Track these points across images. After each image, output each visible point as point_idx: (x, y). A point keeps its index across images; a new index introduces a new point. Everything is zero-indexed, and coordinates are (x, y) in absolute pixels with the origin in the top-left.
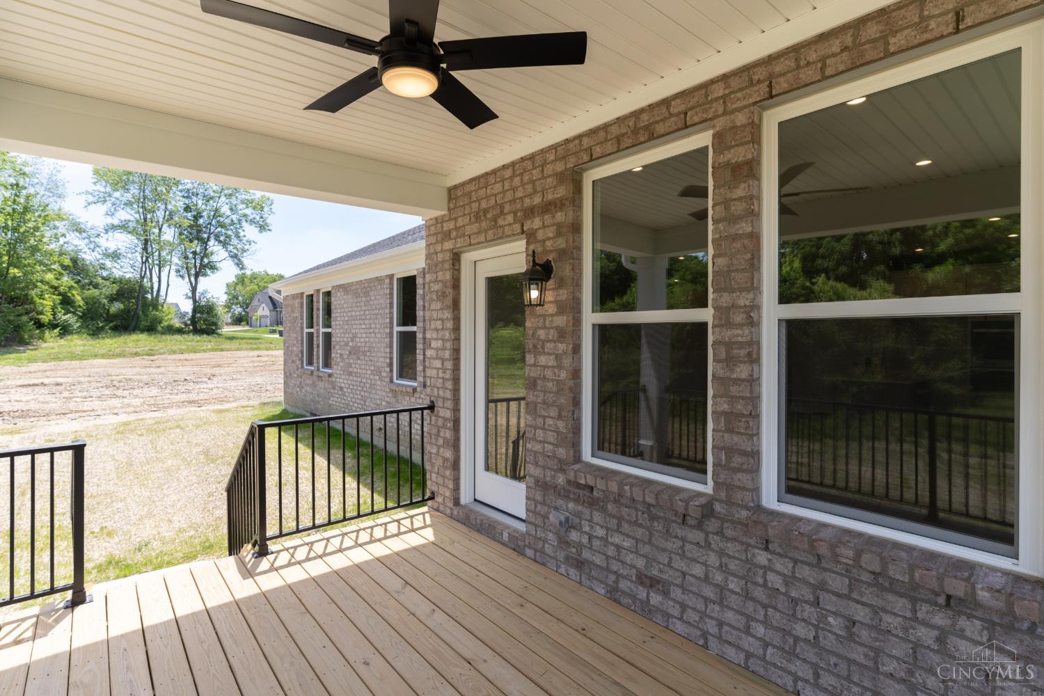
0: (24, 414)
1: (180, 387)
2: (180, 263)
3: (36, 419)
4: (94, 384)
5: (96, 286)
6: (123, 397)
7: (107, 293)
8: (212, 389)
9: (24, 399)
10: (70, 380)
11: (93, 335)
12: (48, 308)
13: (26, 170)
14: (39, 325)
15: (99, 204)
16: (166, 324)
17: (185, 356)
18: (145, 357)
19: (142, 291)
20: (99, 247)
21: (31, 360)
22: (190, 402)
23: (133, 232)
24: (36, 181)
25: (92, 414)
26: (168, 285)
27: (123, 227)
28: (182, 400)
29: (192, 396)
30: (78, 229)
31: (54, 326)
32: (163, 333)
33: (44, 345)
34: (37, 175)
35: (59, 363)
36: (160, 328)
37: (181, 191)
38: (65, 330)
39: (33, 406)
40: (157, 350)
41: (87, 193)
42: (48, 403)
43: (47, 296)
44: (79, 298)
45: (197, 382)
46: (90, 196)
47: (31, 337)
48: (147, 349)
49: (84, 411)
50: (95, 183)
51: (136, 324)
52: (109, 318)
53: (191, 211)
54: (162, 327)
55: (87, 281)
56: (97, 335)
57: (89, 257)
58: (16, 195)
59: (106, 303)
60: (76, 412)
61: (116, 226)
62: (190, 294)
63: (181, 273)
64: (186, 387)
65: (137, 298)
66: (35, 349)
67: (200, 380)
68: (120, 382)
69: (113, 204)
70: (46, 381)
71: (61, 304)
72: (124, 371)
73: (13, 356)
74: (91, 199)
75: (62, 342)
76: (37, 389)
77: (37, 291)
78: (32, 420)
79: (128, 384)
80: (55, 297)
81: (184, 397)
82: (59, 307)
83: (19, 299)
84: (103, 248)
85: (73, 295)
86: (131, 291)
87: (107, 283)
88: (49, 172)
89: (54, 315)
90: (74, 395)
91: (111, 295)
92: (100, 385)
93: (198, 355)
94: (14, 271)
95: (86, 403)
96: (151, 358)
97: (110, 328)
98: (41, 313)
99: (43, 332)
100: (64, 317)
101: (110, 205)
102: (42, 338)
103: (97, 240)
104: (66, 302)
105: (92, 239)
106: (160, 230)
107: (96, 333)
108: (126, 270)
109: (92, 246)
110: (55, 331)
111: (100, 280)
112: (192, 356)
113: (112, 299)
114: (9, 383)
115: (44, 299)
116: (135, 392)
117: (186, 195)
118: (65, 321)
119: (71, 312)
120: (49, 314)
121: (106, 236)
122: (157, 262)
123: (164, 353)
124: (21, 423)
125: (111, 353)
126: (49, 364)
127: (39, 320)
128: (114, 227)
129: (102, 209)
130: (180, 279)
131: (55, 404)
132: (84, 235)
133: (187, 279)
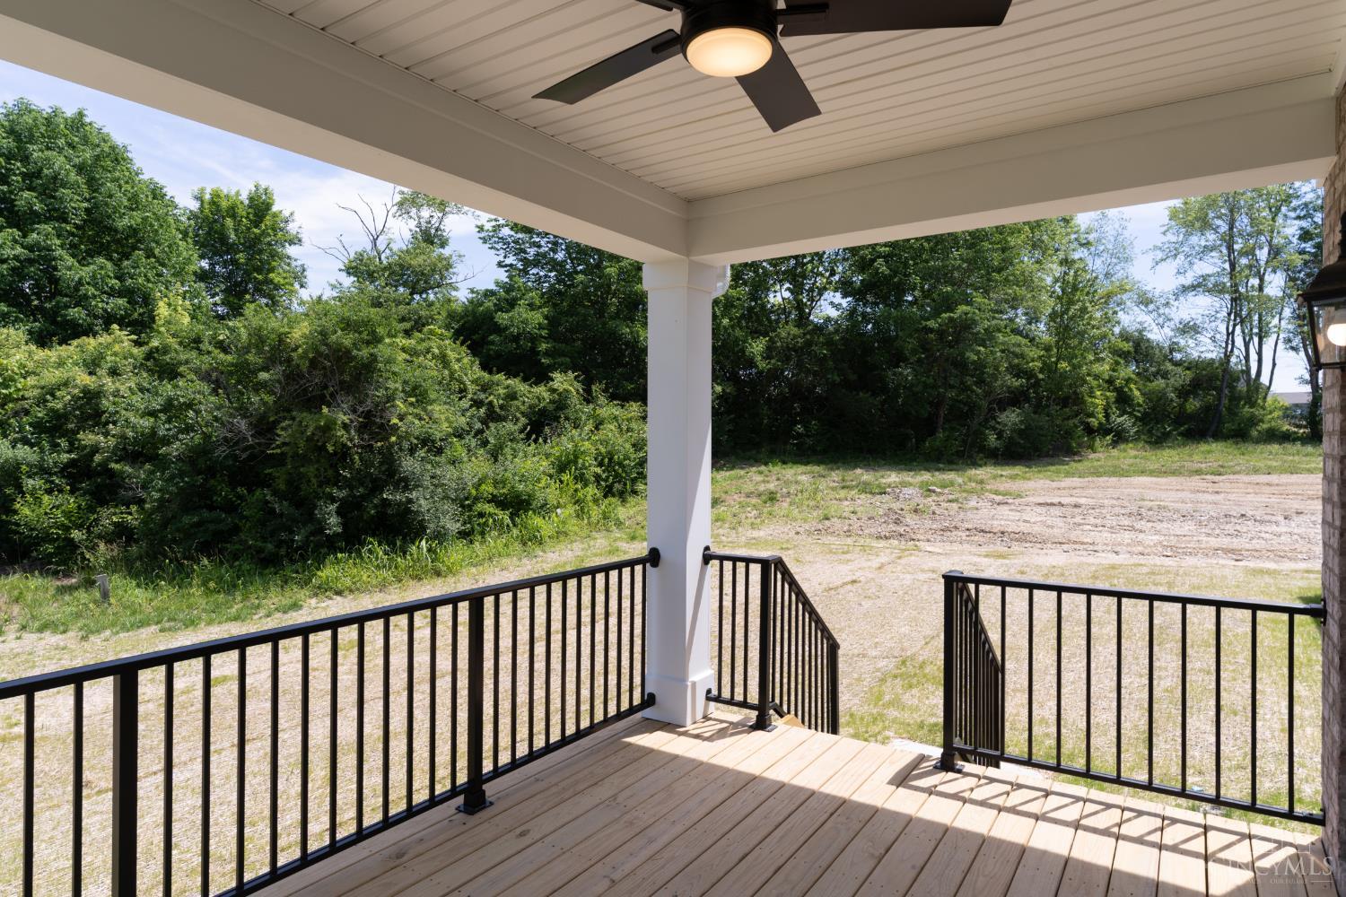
0: (1022, 538)
1: (1228, 527)
2: (1291, 327)
3: (1031, 545)
4: (1117, 510)
5: (1165, 375)
6: (1141, 531)
7: (1177, 385)
8: (1280, 536)
9: (1032, 520)
10: (1091, 502)
11: (1156, 443)
12: (1100, 409)
13: (1091, 237)
14: (1090, 431)
15: (1168, 261)
16: (1265, 426)
17: (1274, 478)
18: (1208, 477)
19: (1227, 377)
20: (1169, 320)
21: (1068, 474)
22: (1227, 551)
23: (1218, 290)
24: (1102, 248)
25: (1091, 547)
26: (1274, 365)
27: (1199, 286)
28: (1217, 546)
29: (1236, 543)
30: (1145, 301)
31: (1107, 432)
32: (1258, 441)
33: (1092, 456)
34: (1104, 241)
35: (1095, 479)
36: (1254, 433)
37: (1295, 209)
38: (1120, 437)
39: (1036, 529)
40: (1230, 467)
41: (1156, 248)
42: (1052, 527)
43: (1099, 393)
44: (1137, 393)
45: (1262, 522)
46: (1158, 252)
47: (1080, 445)
48: (1216, 464)
49: (1082, 543)
50: (1164, 233)
51: (1217, 427)
52: (1181, 418)
53: (1312, 239)
54: (1259, 432)
55: (1153, 369)
56: (1161, 443)
57: (1158, 335)
58: (1065, 273)
59: (1175, 398)
60: (1075, 542)
61: (1188, 288)
62: (1307, 377)
63: (1294, 344)
64: (1238, 527)
65: (1219, 390)
66: (1080, 461)
67: (1269, 517)
68: (1150, 509)
69: (1187, 256)
70: (1064, 501)
71: (1115, 402)
72: (1163, 495)
73: (1053, 468)
74: (1160, 255)
75: (1115, 452)
76: (1052, 509)
77: (1085, 388)
78: (1027, 545)
79: (1160, 513)
80: (1108, 394)
81: (1225, 542)
82: (1113, 406)
83: (1069, 398)
84: (1177, 321)
85: (1131, 390)
86: (1212, 378)
87: (1179, 369)
88: (1115, 233)
89: (1107, 416)
90: (1087, 521)
91: (1183, 386)
92: (1123, 512)
93: (1294, 478)
94: (1064, 365)
95: (1093, 533)
96: (1217, 478)
97: (1181, 434)
98: (1092, 415)
99: (1093, 439)
100: (1119, 420)
101: (1183, 258)
102: (1092, 448)
103: (1167, 311)
104: (1123, 400)
105: (1161, 311)
106: (1262, 280)
107: (1158, 441)
108: (1205, 349)
109: (1161, 320)
110: (1108, 438)
111: (1169, 366)
112: (1285, 478)
113: (1184, 393)
114: (1031, 499)
115: (1094, 397)
116: (1159, 526)
117: (1302, 214)
118: (1120, 425)
119: (1128, 413)
120: (1100, 416)
121: (1176, 303)
122: (1256, 330)
123: (1238, 473)
124: (1016, 547)
125: (1164, 469)
126: (1086, 479)
127: (1088, 423)
128: (1185, 289)
129: (1171, 266)
130: (1292, 353)
131: (1059, 528)
132: (1151, 307)
133: (1302, 354)
